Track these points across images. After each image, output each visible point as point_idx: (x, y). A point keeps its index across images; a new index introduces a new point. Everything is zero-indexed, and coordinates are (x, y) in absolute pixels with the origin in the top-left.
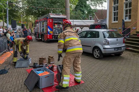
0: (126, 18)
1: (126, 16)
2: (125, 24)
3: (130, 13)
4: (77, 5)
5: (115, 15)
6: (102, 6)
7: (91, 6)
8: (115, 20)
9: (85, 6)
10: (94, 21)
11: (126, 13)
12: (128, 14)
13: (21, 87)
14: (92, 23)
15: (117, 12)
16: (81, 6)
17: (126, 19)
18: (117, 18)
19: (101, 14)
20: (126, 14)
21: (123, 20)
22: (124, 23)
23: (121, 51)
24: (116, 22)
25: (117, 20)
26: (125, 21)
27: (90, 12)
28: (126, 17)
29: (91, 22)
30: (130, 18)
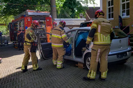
2: (123, 21)
4: (65, 3)
5: (109, 12)
6: (94, 3)
7: (81, 3)
8: (110, 17)
9: (74, 3)
10: (85, 19)
11: (124, 8)
12: (126, 10)
15: (112, 8)
16: (70, 3)
17: (123, 15)
18: (112, 14)
20: (123, 10)
21: (120, 17)
22: (121, 19)
24: (111, 19)
26: (122, 17)
27: (81, 9)
28: (123, 13)
29: (83, 20)
30: (128, 14)
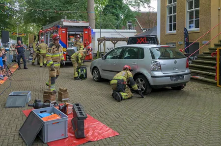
0: (191, 25)
1: (191, 22)
2: (189, 35)
3: (197, 16)
4: (107, 6)
5: (171, 21)
6: (149, 7)
7: (130, 7)
8: (171, 29)
9: (120, 7)
10: (135, 31)
11: (191, 17)
12: (194, 19)
13: (14, 139)
14: (133, 35)
15: (175, 17)
16: (113, 7)
17: (190, 27)
18: (175, 25)
19: (148, 20)
20: (190, 19)
21: (185, 29)
22: (187, 34)
23: (182, 81)
24: (173, 32)
25: (175, 29)
26: (189, 30)
27: (129, 15)
29: (130, 33)
30: (197, 26)
